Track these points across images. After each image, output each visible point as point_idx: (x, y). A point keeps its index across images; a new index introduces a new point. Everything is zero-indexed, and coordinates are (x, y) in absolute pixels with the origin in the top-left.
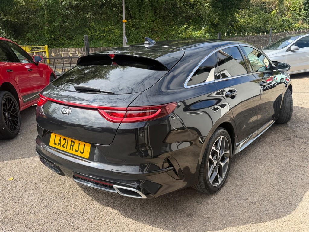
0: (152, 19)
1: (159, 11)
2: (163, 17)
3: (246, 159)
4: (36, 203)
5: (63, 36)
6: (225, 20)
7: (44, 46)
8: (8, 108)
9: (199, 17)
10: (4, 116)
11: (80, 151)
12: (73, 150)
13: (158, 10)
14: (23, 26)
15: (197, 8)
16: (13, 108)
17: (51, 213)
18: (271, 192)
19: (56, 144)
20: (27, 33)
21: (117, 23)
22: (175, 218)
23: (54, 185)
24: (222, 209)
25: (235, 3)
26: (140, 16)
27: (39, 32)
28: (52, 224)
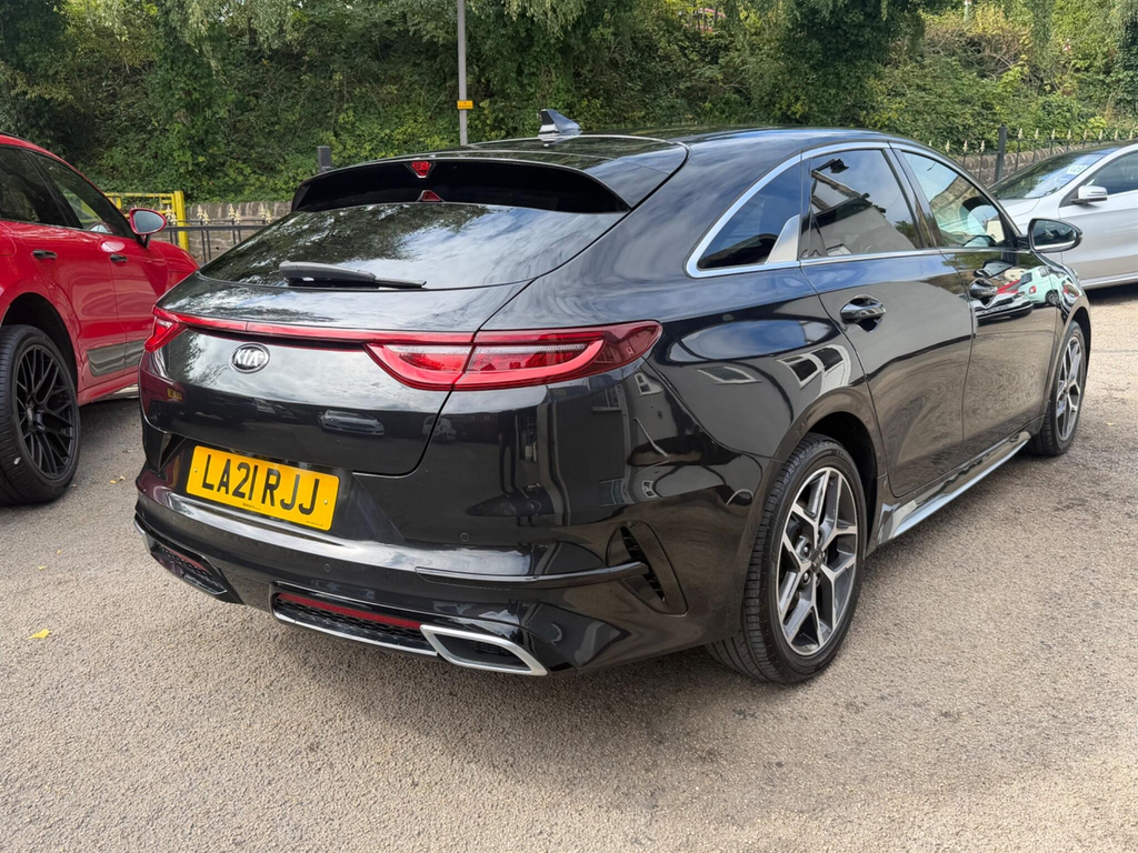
0: (568, 98)
1: (591, 71)
2: (607, 91)
3: (920, 571)
4: (133, 714)
5: (238, 159)
6: (833, 102)
7: (169, 195)
8: (35, 390)
9: (738, 91)
10: (21, 416)
11: (301, 506)
12: (272, 503)
13: (588, 68)
14: (95, 123)
15: (731, 60)
16: (54, 389)
17: (188, 748)
18: (1017, 680)
19: (210, 487)
20: (109, 147)
21: (439, 114)
22: (655, 764)
23: (202, 655)
24: (831, 734)
25: (868, 42)
26: (522, 86)
27: (152, 144)
28: (191, 784)
